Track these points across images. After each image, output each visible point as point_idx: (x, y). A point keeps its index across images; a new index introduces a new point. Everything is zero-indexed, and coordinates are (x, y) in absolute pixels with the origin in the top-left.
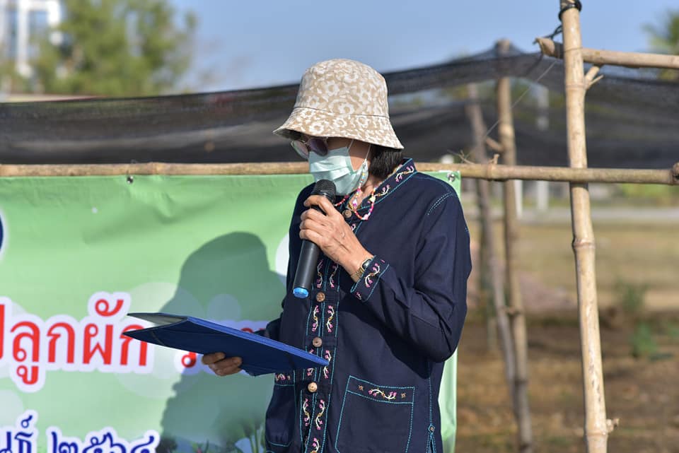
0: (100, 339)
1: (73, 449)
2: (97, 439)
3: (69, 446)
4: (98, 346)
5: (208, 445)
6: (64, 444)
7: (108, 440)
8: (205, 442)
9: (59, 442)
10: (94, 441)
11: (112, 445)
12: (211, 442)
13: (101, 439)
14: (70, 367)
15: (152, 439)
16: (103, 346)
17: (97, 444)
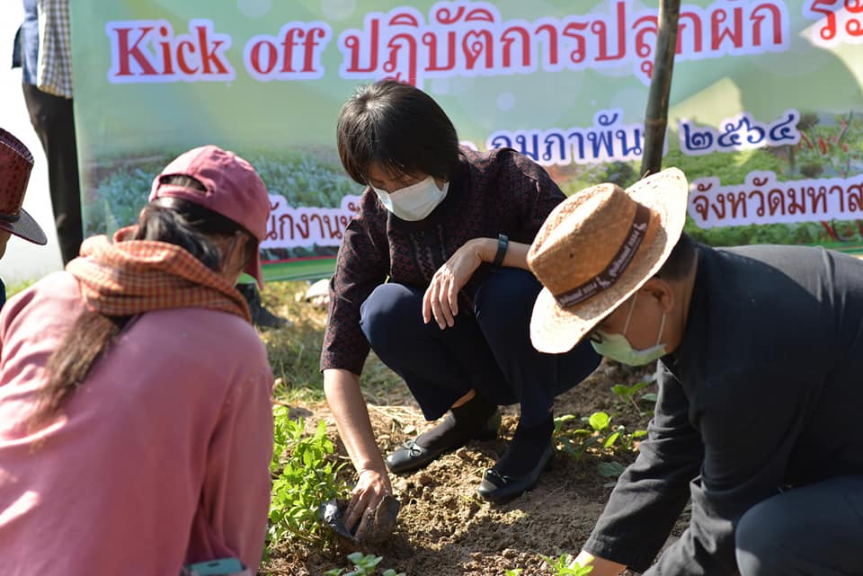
0: (729, 23)
1: (707, 138)
2: (732, 126)
3: (702, 136)
4: (727, 31)
5: (851, 115)
6: (697, 135)
7: (744, 125)
8: (849, 112)
9: (691, 134)
10: (730, 128)
11: (749, 129)
12: (855, 111)
13: (736, 126)
14: (699, 56)
15: (791, 118)
16: (732, 30)
17: (733, 130)
